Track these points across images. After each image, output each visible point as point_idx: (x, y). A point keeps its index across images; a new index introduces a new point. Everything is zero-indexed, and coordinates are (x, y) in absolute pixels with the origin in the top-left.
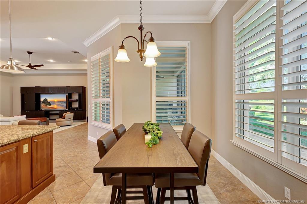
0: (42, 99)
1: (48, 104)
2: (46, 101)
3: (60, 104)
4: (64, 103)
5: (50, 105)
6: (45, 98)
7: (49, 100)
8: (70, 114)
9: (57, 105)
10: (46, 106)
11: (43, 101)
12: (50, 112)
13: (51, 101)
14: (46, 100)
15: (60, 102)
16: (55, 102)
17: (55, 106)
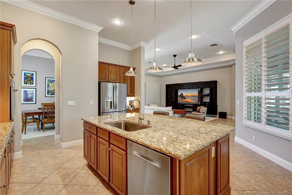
0: (179, 94)
1: (183, 98)
2: (182, 96)
3: (193, 98)
4: (196, 98)
5: (185, 99)
6: (182, 93)
7: (184, 94)
8: (204, 109)
9: (190, 99)
10: (182, 99)
11: (180, 95)
12: (185, 105)
13: (186, 96)
14: (182, 94)
15: (193, 96)
16: (188, 96)
17: (189, 100)
